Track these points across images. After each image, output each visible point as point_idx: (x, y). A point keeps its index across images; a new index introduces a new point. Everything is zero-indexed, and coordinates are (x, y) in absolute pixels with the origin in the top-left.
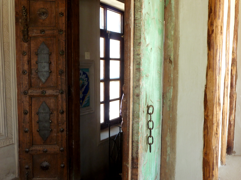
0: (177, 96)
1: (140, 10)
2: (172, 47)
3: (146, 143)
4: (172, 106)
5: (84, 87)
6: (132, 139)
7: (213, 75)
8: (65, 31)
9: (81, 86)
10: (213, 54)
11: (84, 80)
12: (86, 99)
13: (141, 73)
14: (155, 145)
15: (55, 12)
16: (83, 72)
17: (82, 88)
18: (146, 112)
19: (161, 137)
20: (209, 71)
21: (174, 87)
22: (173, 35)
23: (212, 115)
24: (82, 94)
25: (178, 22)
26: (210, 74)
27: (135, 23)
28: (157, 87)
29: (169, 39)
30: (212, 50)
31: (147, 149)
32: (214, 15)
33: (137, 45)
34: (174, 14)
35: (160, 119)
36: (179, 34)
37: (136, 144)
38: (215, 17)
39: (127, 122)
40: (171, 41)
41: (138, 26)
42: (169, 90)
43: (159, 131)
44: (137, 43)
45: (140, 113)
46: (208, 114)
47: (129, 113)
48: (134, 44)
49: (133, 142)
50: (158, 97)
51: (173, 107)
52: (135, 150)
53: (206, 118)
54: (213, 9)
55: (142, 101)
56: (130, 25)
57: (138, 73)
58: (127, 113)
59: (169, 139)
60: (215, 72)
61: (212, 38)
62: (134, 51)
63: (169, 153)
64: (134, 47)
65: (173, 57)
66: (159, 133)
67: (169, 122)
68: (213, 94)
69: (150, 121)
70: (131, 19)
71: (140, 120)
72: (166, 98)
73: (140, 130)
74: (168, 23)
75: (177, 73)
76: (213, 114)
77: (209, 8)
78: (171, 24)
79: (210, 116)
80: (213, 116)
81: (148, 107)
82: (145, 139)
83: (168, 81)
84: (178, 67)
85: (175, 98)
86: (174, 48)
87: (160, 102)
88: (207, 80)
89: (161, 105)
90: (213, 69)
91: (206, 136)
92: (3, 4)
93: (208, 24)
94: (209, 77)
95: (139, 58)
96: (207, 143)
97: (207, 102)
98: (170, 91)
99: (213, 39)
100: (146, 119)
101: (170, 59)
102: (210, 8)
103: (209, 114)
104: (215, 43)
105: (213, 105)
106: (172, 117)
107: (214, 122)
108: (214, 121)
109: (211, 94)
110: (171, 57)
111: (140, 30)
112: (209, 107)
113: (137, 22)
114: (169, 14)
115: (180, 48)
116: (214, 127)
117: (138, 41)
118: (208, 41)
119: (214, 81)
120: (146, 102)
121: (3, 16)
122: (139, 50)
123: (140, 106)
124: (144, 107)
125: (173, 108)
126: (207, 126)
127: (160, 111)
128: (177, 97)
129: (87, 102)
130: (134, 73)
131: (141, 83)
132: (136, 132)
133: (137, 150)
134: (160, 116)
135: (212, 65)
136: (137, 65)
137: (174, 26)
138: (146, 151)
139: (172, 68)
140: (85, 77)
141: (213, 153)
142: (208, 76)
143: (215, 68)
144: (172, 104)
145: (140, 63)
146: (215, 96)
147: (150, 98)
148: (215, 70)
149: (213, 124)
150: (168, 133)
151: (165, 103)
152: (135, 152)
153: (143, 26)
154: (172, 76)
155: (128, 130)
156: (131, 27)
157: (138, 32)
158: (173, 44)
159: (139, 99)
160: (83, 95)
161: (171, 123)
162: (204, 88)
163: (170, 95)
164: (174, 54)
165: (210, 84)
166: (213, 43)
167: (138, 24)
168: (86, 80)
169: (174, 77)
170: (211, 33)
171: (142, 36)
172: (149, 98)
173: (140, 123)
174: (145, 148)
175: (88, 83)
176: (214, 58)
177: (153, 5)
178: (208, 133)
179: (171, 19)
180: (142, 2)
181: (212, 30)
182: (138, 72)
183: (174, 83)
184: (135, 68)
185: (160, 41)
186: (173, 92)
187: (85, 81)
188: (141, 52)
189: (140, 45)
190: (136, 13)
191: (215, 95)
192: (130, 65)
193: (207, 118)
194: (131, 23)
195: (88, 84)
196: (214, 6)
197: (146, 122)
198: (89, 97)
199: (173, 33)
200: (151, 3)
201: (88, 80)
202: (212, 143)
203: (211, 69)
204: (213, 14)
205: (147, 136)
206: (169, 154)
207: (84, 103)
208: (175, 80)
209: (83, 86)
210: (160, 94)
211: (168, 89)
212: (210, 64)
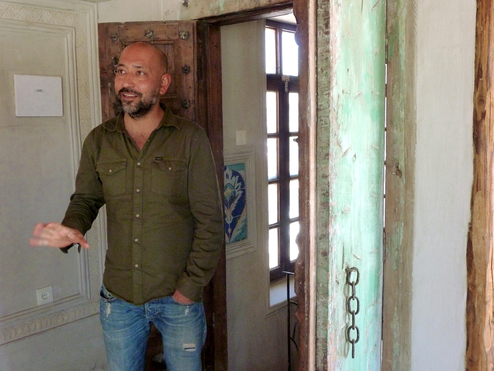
0: (412, 242)
1: (327, 92)
2: (401, 144)
3: (344, 340)
4: (403, 260)
5: (236, 202)
6: (316, 335)
7: (485, 203)
8: (194, 101)
9: (228, 199)
10: (485, 161)
11: (234, 187)
12: (240, 225)
13: (330, 212)
14: (367, 340)
15: (173, 66)
16: (232, 170)
17: (230, 205)
18: (343, 282)
19: (381, 321)
20: (476, 196)
21: (406, 224)
22: (403, 119)
23: (482, 284)
24: (232, 216)
25: (412, 93)
26: (479, 202)
27: (319, 115)
28: (371, 226)
29: (395, 127)
30: (481, 152)
31: (346, 351)
32: (487, 82)
33: (323, 158)
34: (404, 77)
35: (378, 286)
36: (415, 118)
37: (322, 345)
38: (489, 85)
39: (305, 304)
40: (400, 130)
41: (323, 123)
42: (396, 228)
43: (377, 311)
44: (323, 155)
45: (330, 287)
46: (474, 282)
47: (309, 286)
48: (316, 156)
49: (316, 340)
50: (373, 244)
51: (404, 263)
52: (320, 355)
53: (470, 289)
54: (485, 68)
55: (334, 265)
56: (308, 121)
57: (325, 212)
58: (305, 287)
59: (396, 326)
60: (490, 197)
61: (482, 129)
62: (317, 169)
63: (398, 354)
64: (316, 162)
65: (403, 164)
66: (376, 315)
67: (396, 293)
68: (485, 242)
69: (352, 297)
70: (310, 110)
71: (330, 299)
72: (391, 244)
73: (330, 319)
74: (392, 95)
75: (413, 197)
76: (485, 283)
77: (475, 67)
78: (399, 96)
79: (479, 285)
80: (485, 286)
81: (348, 272)
82: (342, 332)
83: (395, 211)
84: (414, 185)
85: (408, 245)
86: (405, 145)
87: (378, 253)
88: (472, 213)
89: (379, 259)
90: (485, 193)
91: (471, 326)
92: (77, 44)
93: (474, 100)
94: (476, 207)
95: (327, 183)
96: (474, 340)
97: (473, 259)
98: (398, 230)
99: (485, 131)
100: (345, 294)
101: (397, 167)
102: (477, 66)
103: (477, 282)
104: (488, 140)
105: (486, 265)
106: (402, 282)
107: (487, 299)
108: (486, 295)
109: (481, 241)
110: (399, 163)
111: (327, 129)
112: (477, 268)
113: (320, 113)
114: (396, 77)
115: (417, 146)
116: (487, 309)
117: (324, 151)
118: (474, 134)
119: (488, 216)
120: (343, 263)
121: (78, 67)
122: (327, 168)
123: (330, 273)
124: (337, 274)
125: (404, 266)
126: (472, 305)
127: (378, 270)
128: (412, 244)
129: (240, 231)
130: (318, 212)
131: (331, 230)
132: (323, 322)
133: (325, 357)
134: (378, 281)
135: (482, 184)
136: (323, 196)
137: (405, 101)
138: (345, 355)
139: (402, 185)
140: (237, 182)
141: (487, 361)
142: (475, 204)
143: (488, 189)
144: (403, 257)
145: (328, 192)
146: (489, 247)
147: (354, 252)
148: (488, 195)
149: (485, 303)
150: (395, 314)
151: (389, 254)
152: (322, 360)
153: (334, 120)
154: (402, 202)
155: (306, 319)
156: (309, 126)
157: (323, 132)
158: (404, 137)
159: (327, 260)
160: (232, 218)
161: (401, 295)
162: (466, 230)
163: (399, 238)
164: (406, 157)
165: (479, 221)
166: (485, 139)
167: (323, 119)
168: (240, 187)
169: (405, 203)
170: (480, 118)
171: (331, 141)
172: (350, 253)
173: (330, 306)
174: (343, 349)
175: (242, 192)
176: (486, 169)
177: (358, 71)
178: (474, 320)
179: (400, 87)
180: (331, 76)
181: (482, 113)
182: (325, 208)
183: (406, 216)
184: (319, 202)
185: (375, 132)
186: (403, 233)
187: (237, 188)
188: (330, 171)
189: (328, 159)
190: (319, 97)
191: (489, 245)
192: (308, 198)
193: (472, 289)
194: (310, 117)
195: (244, 194)
196: (486, 63)
197: (343, 301)
198: (246, 220)
199: (402, 114)
200: (352, 69)
201: (243, 185)
202: (482, 341)
203: (480, 192)
204: (483, 79)
205: (347, 326)
206: (396, 356)
207: (236, 233)
208: (409, 209)
209: (233, 199)
210: (377, 238)
211: (394, 226)
212: (478, 181)
